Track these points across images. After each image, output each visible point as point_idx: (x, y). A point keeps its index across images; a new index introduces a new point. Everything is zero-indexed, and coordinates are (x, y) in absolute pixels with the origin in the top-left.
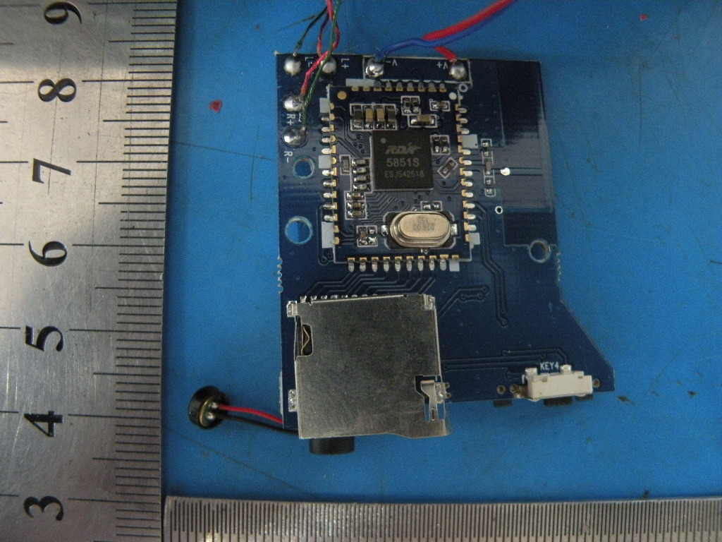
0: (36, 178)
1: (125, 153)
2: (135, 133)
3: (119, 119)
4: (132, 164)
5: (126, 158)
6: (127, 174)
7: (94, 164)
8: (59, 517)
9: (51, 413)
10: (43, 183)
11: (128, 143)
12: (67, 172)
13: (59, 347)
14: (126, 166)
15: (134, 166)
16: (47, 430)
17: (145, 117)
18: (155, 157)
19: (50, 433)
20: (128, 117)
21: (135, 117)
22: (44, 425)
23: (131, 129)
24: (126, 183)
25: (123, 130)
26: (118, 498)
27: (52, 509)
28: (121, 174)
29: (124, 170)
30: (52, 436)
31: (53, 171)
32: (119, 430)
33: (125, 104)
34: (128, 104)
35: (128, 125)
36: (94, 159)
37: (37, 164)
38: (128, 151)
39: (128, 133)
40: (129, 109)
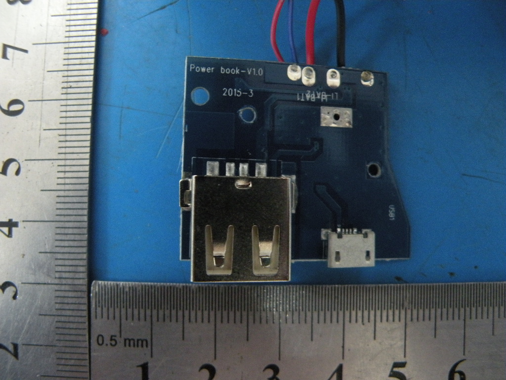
0: (4, 56)
1: (66, 37)
2: (72, 23)
3: (62, 14)
4: (70, 44)
5: (67, 40)
6: (67, 51)
7: (44, 45)
8: (15, 297)
9: (10, 220)
10: (8, 59)
11: (68, 30)
12: (26, 51)
13: (18, 172)
14: (67, 45)
15: (72, 45)
16: (7, 233)
17: (80, 12)
18: (86, 39)
19: (10, 235)
20: (68, 13)
21: (73, 12)
22: (6, 230)
23: (70, 20)
24: (66, 56)
25: (64, 21)
26: (57, 281)
27: (10, 291)
28: (63, 51)
29: (65, 48)
30: (11, 237)
31: (16, 51)
32: (58, 231)
33: (66, 4)
34: (68, 4)
35: (68, 18)
36: (44, 42)
37: (5, 47)
38: (68, 35)
39: (68, 23)
40: (69, 7)
